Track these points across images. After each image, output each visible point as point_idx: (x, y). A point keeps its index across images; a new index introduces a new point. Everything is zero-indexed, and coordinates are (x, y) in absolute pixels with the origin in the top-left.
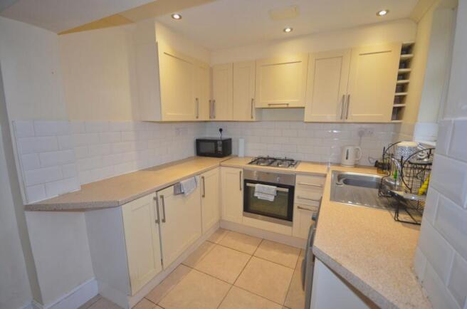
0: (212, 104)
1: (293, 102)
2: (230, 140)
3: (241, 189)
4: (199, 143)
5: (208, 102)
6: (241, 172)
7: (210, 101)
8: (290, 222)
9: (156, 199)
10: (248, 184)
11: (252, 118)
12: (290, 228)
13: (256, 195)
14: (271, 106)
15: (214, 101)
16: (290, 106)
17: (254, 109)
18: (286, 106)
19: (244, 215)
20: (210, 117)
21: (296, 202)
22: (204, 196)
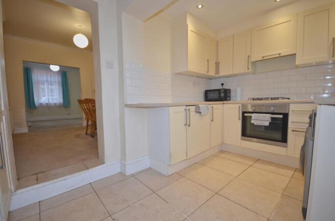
0: (217, 65)
1: (284, 52)
2: (230, 90)
3: (239, 119)
4: (207, 92)
5: (214, 64)
6: (240, 106)
7: (216, 63)
8: (284, 144)
9: (185, 110)
10: (246, 115)
11: (248, 69)
12: (285, 149)
13: (252, 122)
14: (265, 58)
15: (219, 63)
16: (281, 55)
17: (250, 63)
18: (278, 56)
19: (242, 139)
20: (216, 74)
21: (291, 126)
22: (212, 121)
